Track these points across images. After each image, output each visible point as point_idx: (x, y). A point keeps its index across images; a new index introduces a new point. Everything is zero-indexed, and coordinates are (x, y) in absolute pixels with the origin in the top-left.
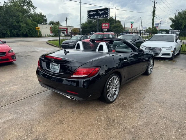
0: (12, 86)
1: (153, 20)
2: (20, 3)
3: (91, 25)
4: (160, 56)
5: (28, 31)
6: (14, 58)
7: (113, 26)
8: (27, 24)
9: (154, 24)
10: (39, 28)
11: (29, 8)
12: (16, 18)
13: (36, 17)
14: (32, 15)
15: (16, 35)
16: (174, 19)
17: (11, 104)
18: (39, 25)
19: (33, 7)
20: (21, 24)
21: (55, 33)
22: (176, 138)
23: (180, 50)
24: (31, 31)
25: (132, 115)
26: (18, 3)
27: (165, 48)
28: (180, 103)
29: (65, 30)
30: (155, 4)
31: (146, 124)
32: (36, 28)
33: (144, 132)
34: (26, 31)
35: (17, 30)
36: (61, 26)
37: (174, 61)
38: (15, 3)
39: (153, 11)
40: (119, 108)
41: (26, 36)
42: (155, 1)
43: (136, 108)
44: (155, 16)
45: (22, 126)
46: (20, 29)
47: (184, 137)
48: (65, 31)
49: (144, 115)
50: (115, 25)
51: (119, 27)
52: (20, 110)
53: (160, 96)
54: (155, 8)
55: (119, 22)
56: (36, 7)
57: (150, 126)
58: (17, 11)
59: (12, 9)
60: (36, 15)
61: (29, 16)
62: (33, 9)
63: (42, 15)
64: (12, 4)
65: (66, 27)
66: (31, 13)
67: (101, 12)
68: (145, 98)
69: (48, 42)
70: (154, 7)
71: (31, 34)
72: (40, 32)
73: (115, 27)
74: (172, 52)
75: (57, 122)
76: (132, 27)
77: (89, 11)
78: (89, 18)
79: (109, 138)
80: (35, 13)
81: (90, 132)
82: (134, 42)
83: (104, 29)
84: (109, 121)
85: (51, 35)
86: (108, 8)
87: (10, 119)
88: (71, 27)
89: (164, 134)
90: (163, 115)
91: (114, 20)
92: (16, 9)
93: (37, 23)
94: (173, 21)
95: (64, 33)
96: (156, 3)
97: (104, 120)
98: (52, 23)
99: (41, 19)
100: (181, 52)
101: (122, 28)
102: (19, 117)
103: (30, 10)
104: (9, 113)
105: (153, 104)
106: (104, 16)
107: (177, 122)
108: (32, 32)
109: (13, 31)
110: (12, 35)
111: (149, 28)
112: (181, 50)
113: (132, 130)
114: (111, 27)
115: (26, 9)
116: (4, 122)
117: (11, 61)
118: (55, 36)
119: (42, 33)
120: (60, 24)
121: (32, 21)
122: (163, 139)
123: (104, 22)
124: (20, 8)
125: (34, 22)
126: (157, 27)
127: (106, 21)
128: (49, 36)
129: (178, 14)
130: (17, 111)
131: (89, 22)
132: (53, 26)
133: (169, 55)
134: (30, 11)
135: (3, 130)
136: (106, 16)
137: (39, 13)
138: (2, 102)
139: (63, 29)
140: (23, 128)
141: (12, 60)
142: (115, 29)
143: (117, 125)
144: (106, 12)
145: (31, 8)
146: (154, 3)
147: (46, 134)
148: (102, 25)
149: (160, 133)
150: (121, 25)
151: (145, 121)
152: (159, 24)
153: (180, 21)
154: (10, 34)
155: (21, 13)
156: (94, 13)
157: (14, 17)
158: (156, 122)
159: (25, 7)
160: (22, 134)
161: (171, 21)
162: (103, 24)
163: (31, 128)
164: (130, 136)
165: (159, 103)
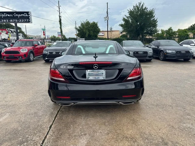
1: (61, 28)
30: (60, 13)
44: (62, 24)
55: (19, 28)
67: (19, 15)
70: (60, 17)
77: (1, 13)
78: (1, 20)
86: (29, 12)
96: (60, 12)
106: (24, 20)
111: (54, 36)
136: (27, 21)
153: (84, 30)
156: (9, 15)
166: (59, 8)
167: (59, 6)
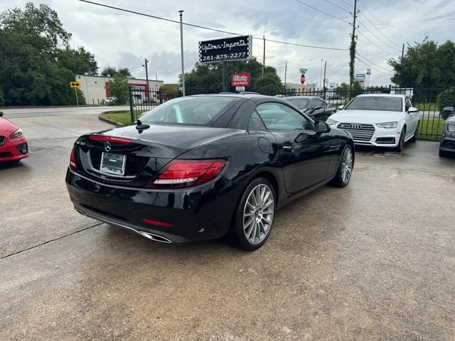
0: (28, 212)
1: (352, 64)
2: (29, 24)
3: (205, 76)
4: (373, 142)
5: (49, 92)
6: (24, 151)
7: (259, 79)
8: (48, 75)
9: (355, 74)
10: (78, 85)
11: (52, 35)
12: (21, 60)
13: (71, 57)
14: (62, 52)
15: (20, 101)
16: (400, 63)
17: (32, 249)
18: (77, 76)
19: (64, 34)
20: (34, 74)
21: (117, 96)
22: (417, 303)
23: (417, 130)
24: (58, 92)
25: (318, 262)
26: (26, 24)
27: (383, 125)
28: (423, 237)
29: (143, 88)
30: (354, 29)
31: (351, 280)
32: (71, 83)
33: (346, 294)
34: (46, 92)
35: (23, 89)
36: (133, 79)
37: (404, 155)
38: (18, 24)
39: (350, 44)
40: (288, 250)
41: (44, 102)
42: (354, 23)
43: (325, 250)
44: (356, 55)
45: (67, 294)
46: (31, 86)
47: (434, 301)
48: (143, 91)
49: (344, 263)
50: (262, 77)
51: (273, 82)
52: (56, 261)
53: (377, 224)
54: (355, 39)
55: (272, 70)
56: (71, 35)
57: (361, 283)
58: (24, 42)
59: (11, 38)
60: (69, 52)
61: (54, 56)
62: (64, 38)
63: (86, 52)
64: (11, 26)
65: (145, 83)
66: (58, 47)
67: (231, 46)
68: (344, 229)
69: (103, 117)
70: (353, 37)
71: (59, 98)
72: (80, 94)
73: (263, 82)
74: (400, 135)
75: (147, 282)
76: (303, 82)
77: (204, 44)
78: (202, 58)
79: (272, 308)
80: (67, 49)
81: (228, 298)
82: (311, 113)
83: (237, 88)
84: (269, 276)
85: (108, 101)
86: (248, 37)
87: (35, 279)
88: (157, 83)
89: (391, 298)
90: (387, 262)
91: (260, 65)
92: (22, 38)
93: (74, 72)
94: (397, 67)
95: (139, 97)
96: (356, 27)
97: (256, 274)
98: (109, 72)
99: (84, 63)
100: (419, 136)
101: (280, 85)
102: (56, 276)
103: (55, 40)
104: (31, 268)
105: (364, 241)
106: (238, 55)
107: (418, 274)
108: (60, 94)
109: (11, 91)
110: (10, 101)
111: (344, 85)
112: (419, 132)
113: (322, 291)
114: (253, 81)
115: (44, 38)
116: (22, 287)
117: (16, 157)
118: (119, 103)
119: (85, 96)
120: (129, 75)
121: (60, 67)
122: (389, 305)
123: (236, 71)
124: (31, 35)
125: (67, 70)
126: (362, 82)
127: (241, 69)
128: (103, 104)
129: (408, 52)
130: (49, 263)
131: (202, 71)
132: (112, 80)
133: (391, 140)
134: (56, 43)
135: (20, 302)
136: (242, 54)
137: (76, 49)
138: (8, 245)
139: (138, 88)
140: (68, 297)
141: (20, 157)
142: (263, 86)
143: (286, 283)
144: (244, 44)
145: (57, 35)
146: (352, 27)
147: (127, 307)
148: (232, 79)
149: (383, 295)
150: (277, 79)
151: (348, 273)
152: (366, 75)
153: (413, 67)
154: (5, 98)
155: (33, 48)
156: (215, 47)
157: (15, 58)
158: (373, 275)
159: (43, 34)
160: (69, 308)
161: (393, 68)
162: (235, 76)
163: (90, 296)
164: (317, 303)
165: (375, 238)
166: (355, 17)
167: (355, 13)
